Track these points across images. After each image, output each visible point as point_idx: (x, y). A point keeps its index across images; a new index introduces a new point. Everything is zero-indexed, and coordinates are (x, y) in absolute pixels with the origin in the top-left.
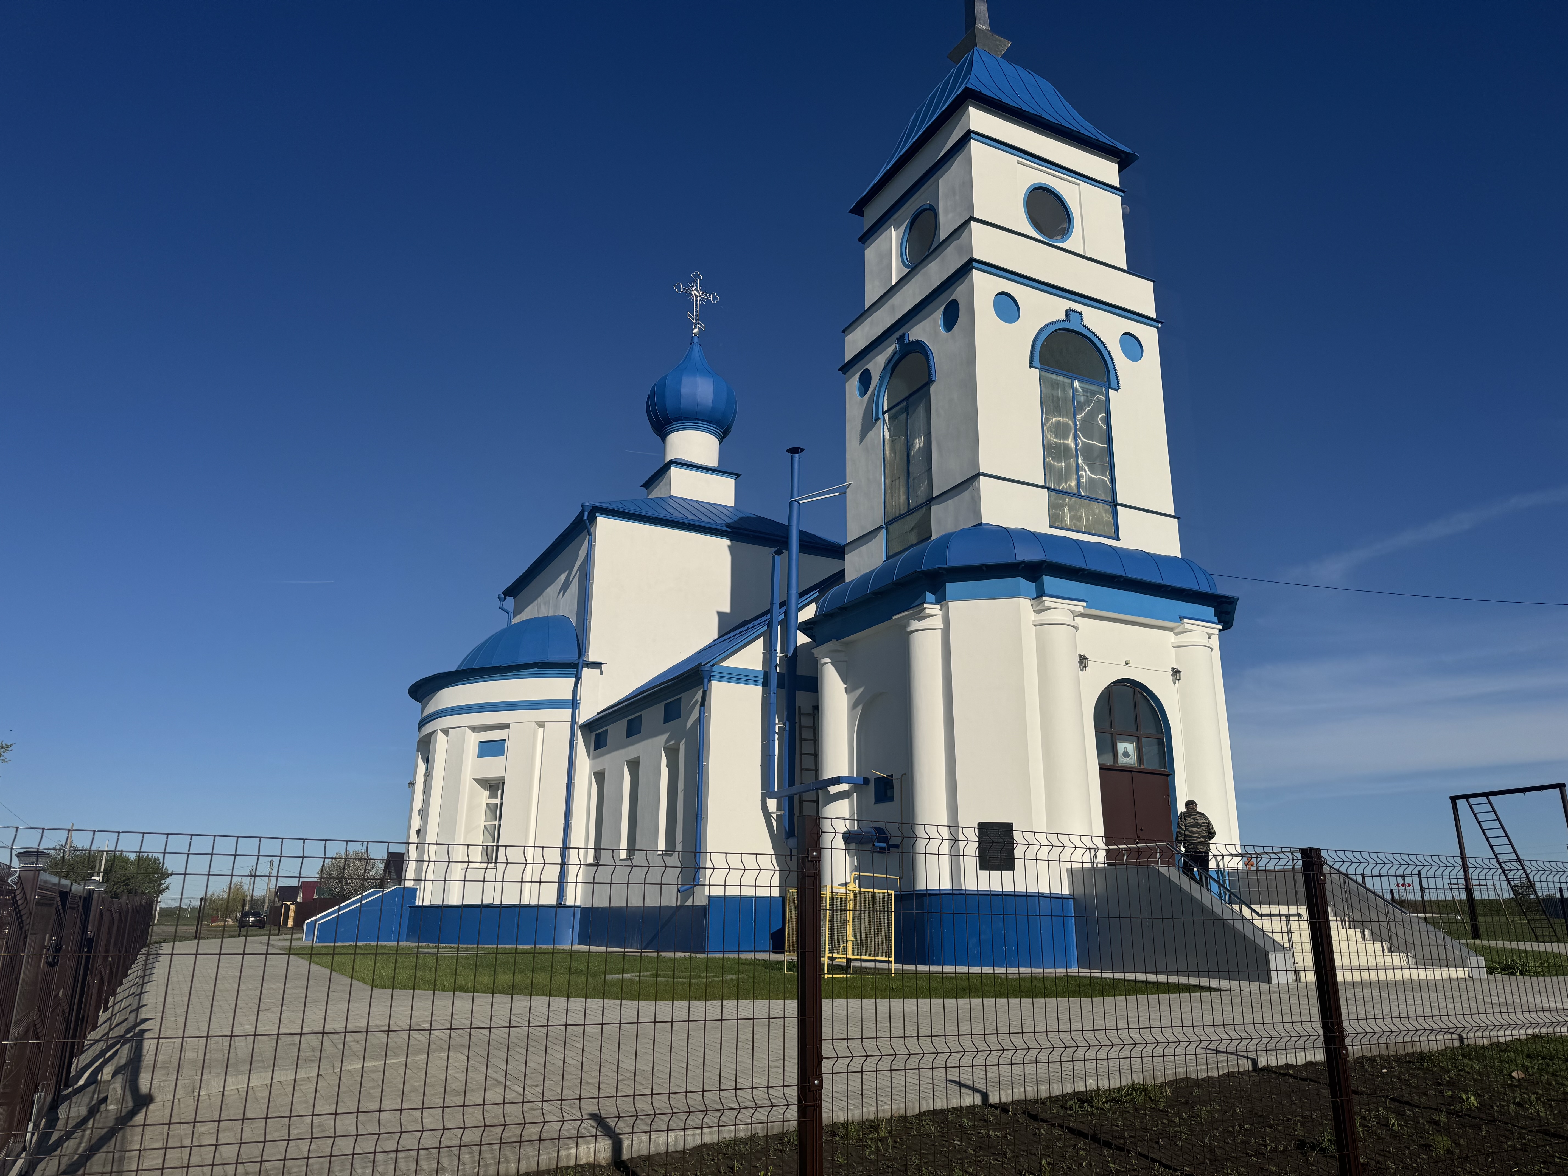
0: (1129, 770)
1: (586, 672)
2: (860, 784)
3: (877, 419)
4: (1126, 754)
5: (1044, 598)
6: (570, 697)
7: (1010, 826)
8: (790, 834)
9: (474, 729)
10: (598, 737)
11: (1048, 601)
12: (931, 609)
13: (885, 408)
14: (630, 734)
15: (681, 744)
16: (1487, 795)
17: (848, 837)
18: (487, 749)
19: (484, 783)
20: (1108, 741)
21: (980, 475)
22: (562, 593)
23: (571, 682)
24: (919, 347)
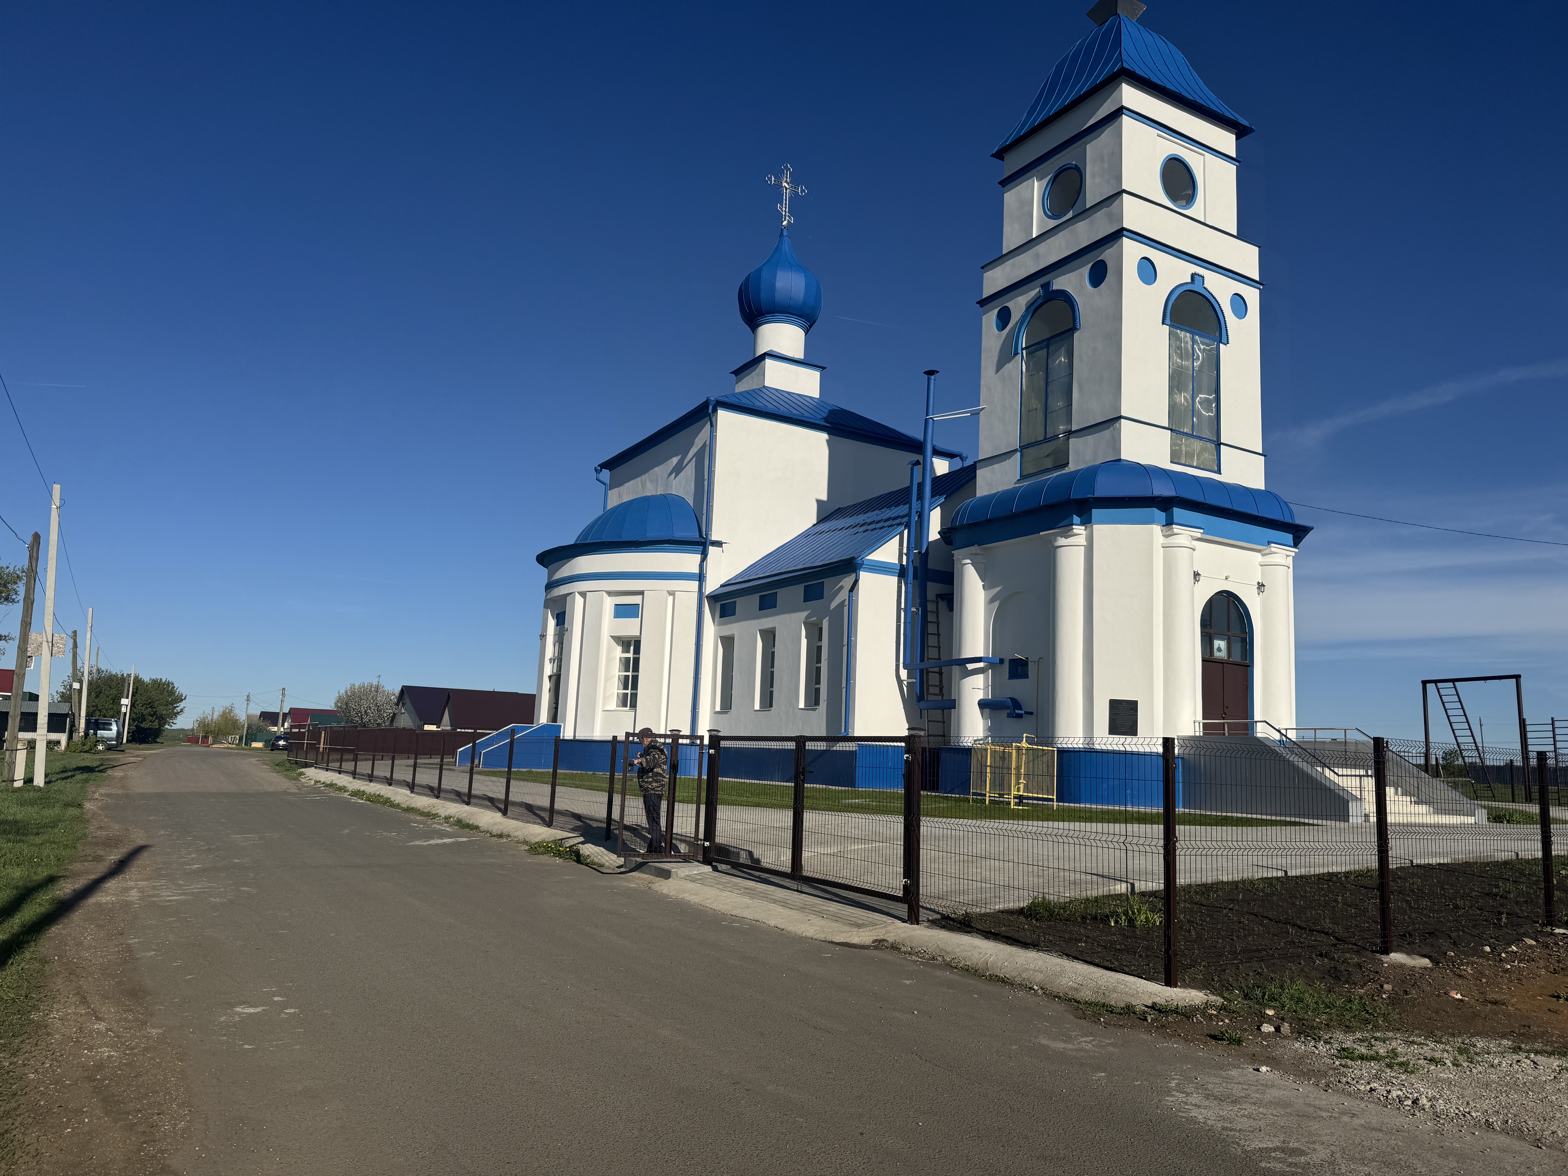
0: (1221, 662)
1: (712, 550)
2: (993, 664)
3: (1016, 354)
4: (1219, 650)
5: (1174, 526)
6: (697, 571)
7: (1135, 703)
8: (921, 696)
9: (609, 593)
10: (723, 607)
11: (1176, 528)
12: (1079, 529)
13: (1024, 346)
14: (762, 607)
15: (824, 621)
16: (1453, 681)
17: (983, 704)
18: (624, 611)
19: (618, 640)
20: (1207, 639)
21: (1121, 417)
22: (674, 474)
23: (698, 557)
24: (1064, 296)
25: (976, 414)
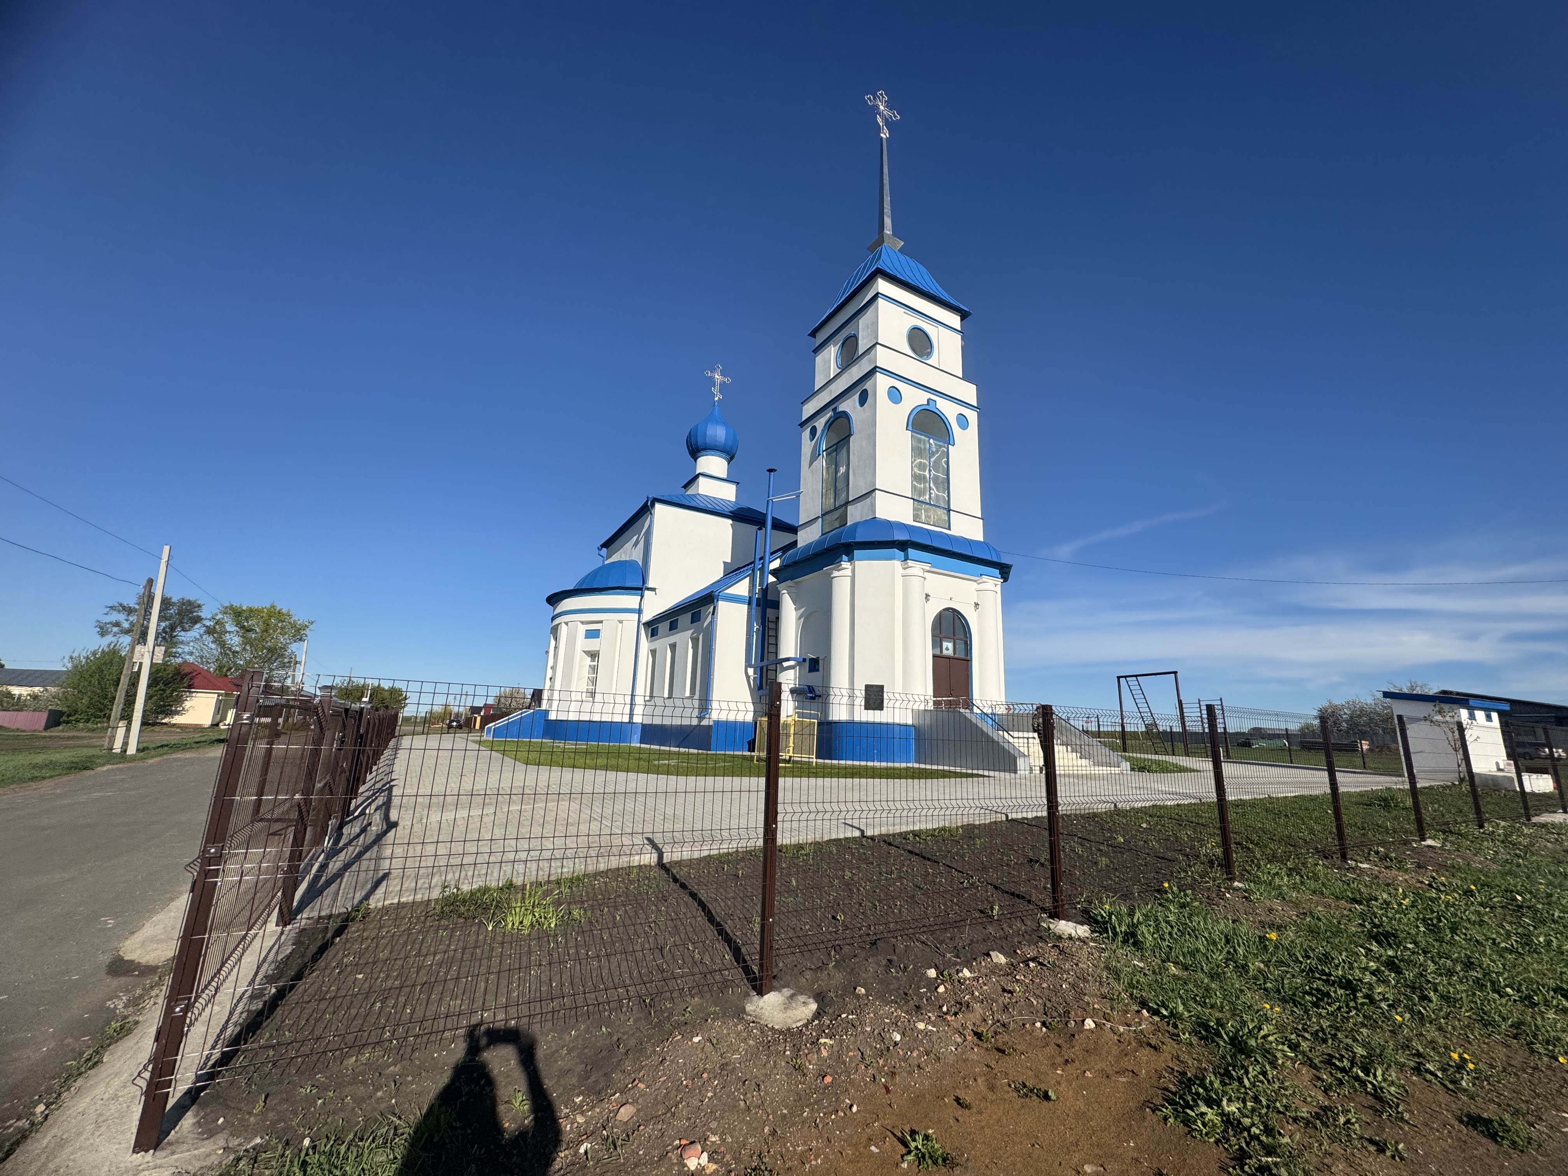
0: (948, 658)
1: (646, 593)
2: (801, 662)
3: (820, 454)
4: (947, 649)
5: (908, 561)
6: (637, 607)
7: (882, 687)
8: (760, 688)
9: (582, 623)
10: (650, 631)
11: (910, 563)
12: (845, 564)
13: (824, 448)
14: (671, 629)
15: (701, 635)
16: (1136, 676)
17: (792, 691)
18: (590, 634)
19: (587, 653)
20: (937, 641)
21: (875, 489)
22: (634, 547)
23: (638, 598)
24: (845, 415)
25: (798, 496)
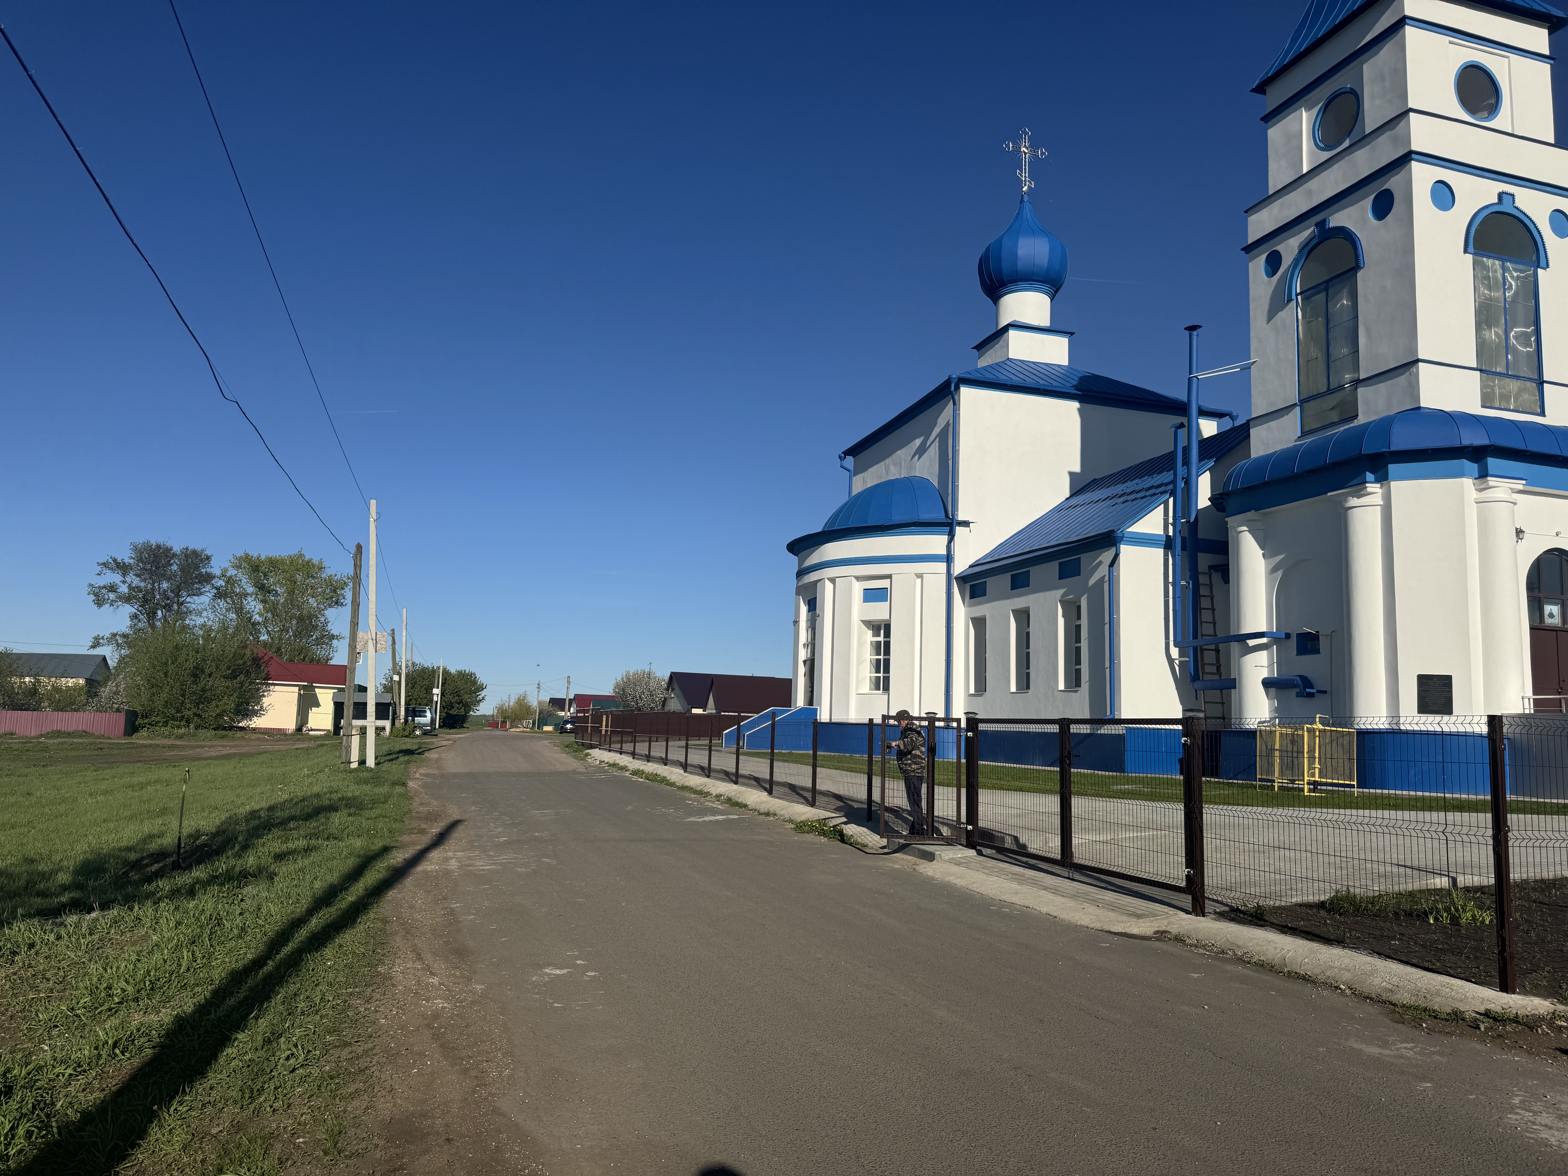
0: (1554, 630)
1: (959, 530)
2: (1278, 639)
3: (1290, 300)
4: (1551, 615)
5: (1489, 478)
6: (944, 552)
7: (1448, 679)
8: (1195, 678)
9: (858, 578)
10: (973, 588)
11: (1492, 481)
12: (1373, 488)
13: (1298, 291)
14: (1014, 587)
15: (1082, 599)
17: (1267, 683)
18: (872, 595)
19: (869, 624)
20: (1536, 604)
21: (1418, 361)
22: (917, 457)
23: (945, 538)
24: (1343, 233)
25: (1246, 368)
